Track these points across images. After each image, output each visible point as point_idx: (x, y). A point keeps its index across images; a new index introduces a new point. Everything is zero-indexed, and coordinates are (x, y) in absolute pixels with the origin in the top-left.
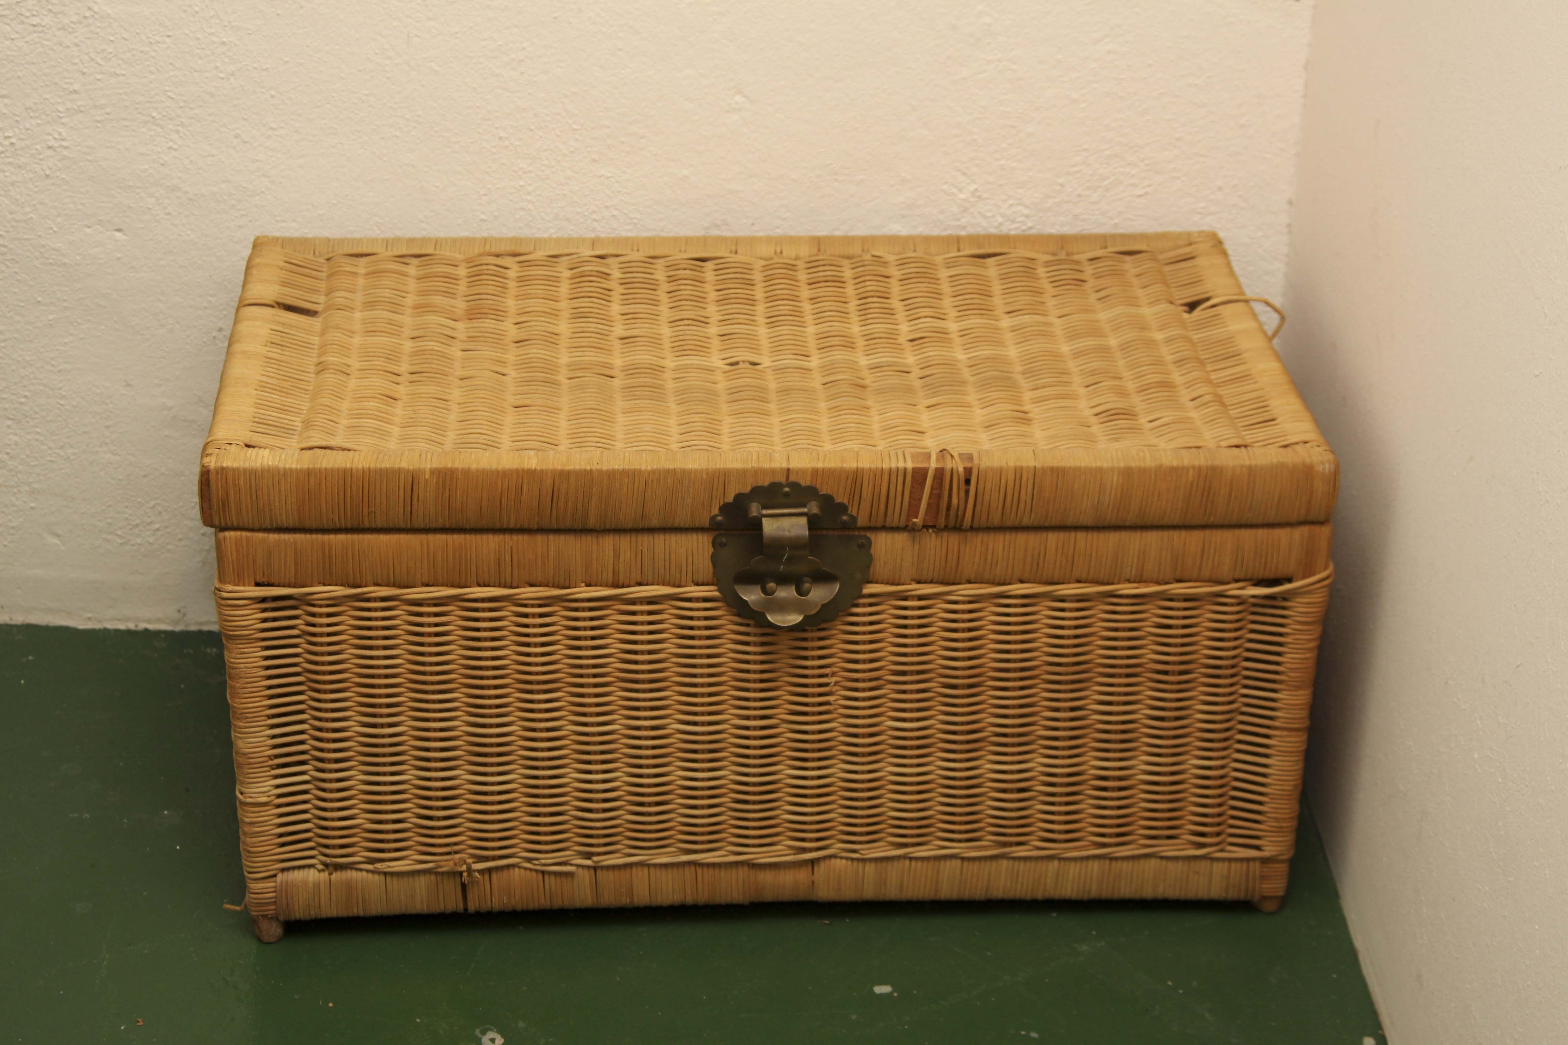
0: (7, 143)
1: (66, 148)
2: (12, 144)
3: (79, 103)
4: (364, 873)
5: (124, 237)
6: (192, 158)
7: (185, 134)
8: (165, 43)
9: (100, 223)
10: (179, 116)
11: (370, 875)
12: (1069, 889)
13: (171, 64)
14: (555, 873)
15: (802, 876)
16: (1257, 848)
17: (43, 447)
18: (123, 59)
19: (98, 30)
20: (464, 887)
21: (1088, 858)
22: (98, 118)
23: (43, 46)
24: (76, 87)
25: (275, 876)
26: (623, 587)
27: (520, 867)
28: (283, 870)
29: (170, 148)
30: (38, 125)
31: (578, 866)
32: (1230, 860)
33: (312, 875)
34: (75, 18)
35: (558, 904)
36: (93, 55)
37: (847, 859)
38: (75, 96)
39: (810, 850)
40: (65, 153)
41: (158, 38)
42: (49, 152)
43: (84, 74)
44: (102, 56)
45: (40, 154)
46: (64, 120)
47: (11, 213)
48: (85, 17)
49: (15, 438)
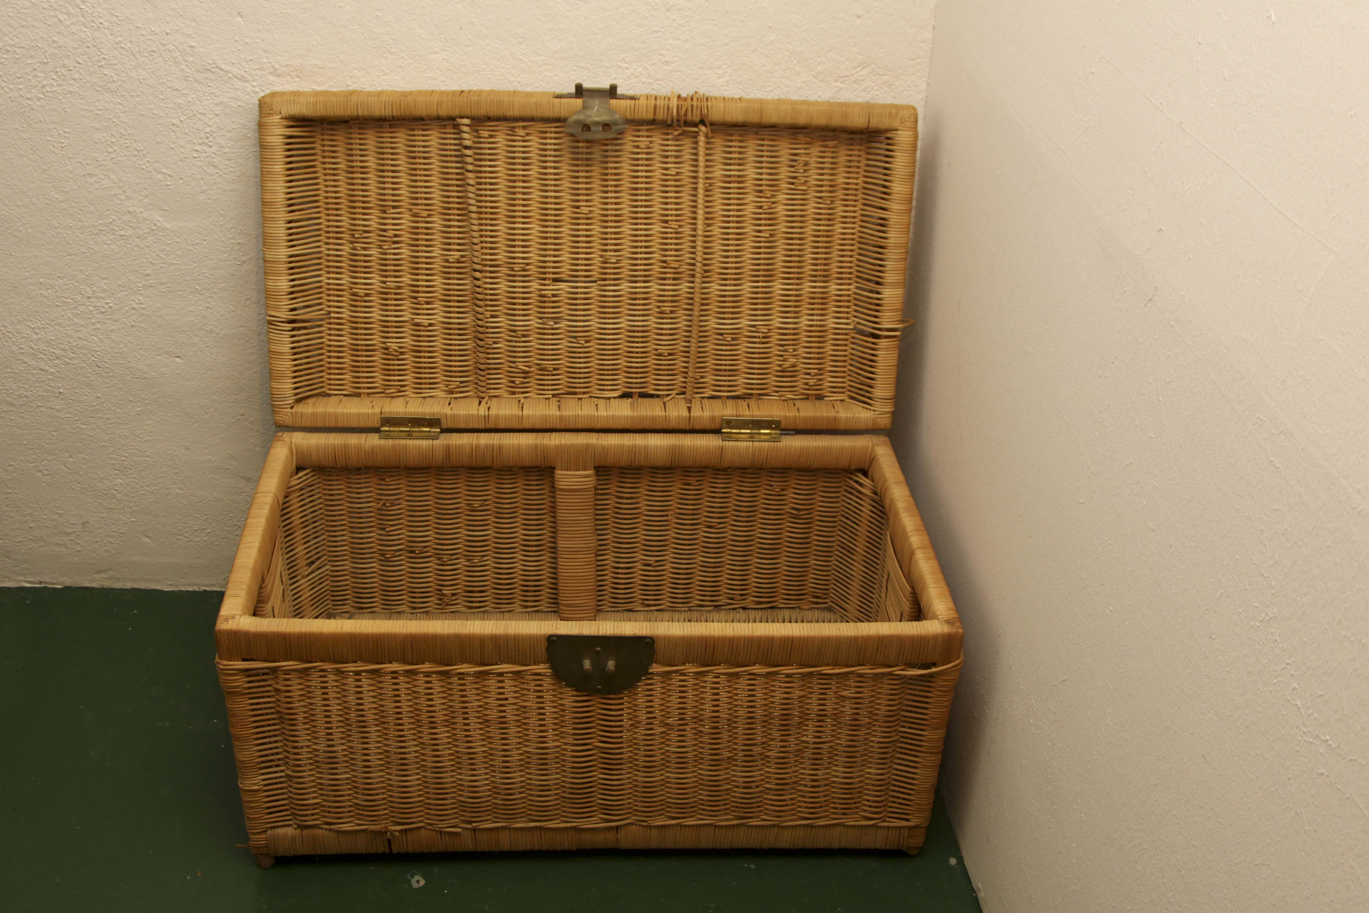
0: (107, 306)
1: (143, 308)
2: (110, 307)
3: (151, 281)
4: (324, 831)
5: (181, 361)
9: (166, 352)
10: (212, 288)
11: (328, 832)
12: (784, 843)
14: (449, 833)
15: (611, 836)
16: (907, 820)
17: (138, 486)
18: (176, 255)
19: (161, 237)
20: (389, 841)
21: (797, 826)
22: (163, 290)
23: (127, 248)
24: (148, 272)
25: (266, 831)
26: (487, 665)
27: (425, 829)
28: (271, 828)
29: (208, 307)
30: (126, 295)
31: (463, 828)
32: (888, 827)
33: (290, 831)
34: (146, 231)
35: (450, 849)
36: (158, 253)
37: (639, 825)
38: (148, 277)
39: (615, 821)
40: (143, 312)
41: (198, 241)
42: (133, 312)
43: (153, 264)
44: (163, 253)
45: (127, 312)
46: (141, 292)
47: (111, 348)
48: (153, 230)
49: (121, 481)
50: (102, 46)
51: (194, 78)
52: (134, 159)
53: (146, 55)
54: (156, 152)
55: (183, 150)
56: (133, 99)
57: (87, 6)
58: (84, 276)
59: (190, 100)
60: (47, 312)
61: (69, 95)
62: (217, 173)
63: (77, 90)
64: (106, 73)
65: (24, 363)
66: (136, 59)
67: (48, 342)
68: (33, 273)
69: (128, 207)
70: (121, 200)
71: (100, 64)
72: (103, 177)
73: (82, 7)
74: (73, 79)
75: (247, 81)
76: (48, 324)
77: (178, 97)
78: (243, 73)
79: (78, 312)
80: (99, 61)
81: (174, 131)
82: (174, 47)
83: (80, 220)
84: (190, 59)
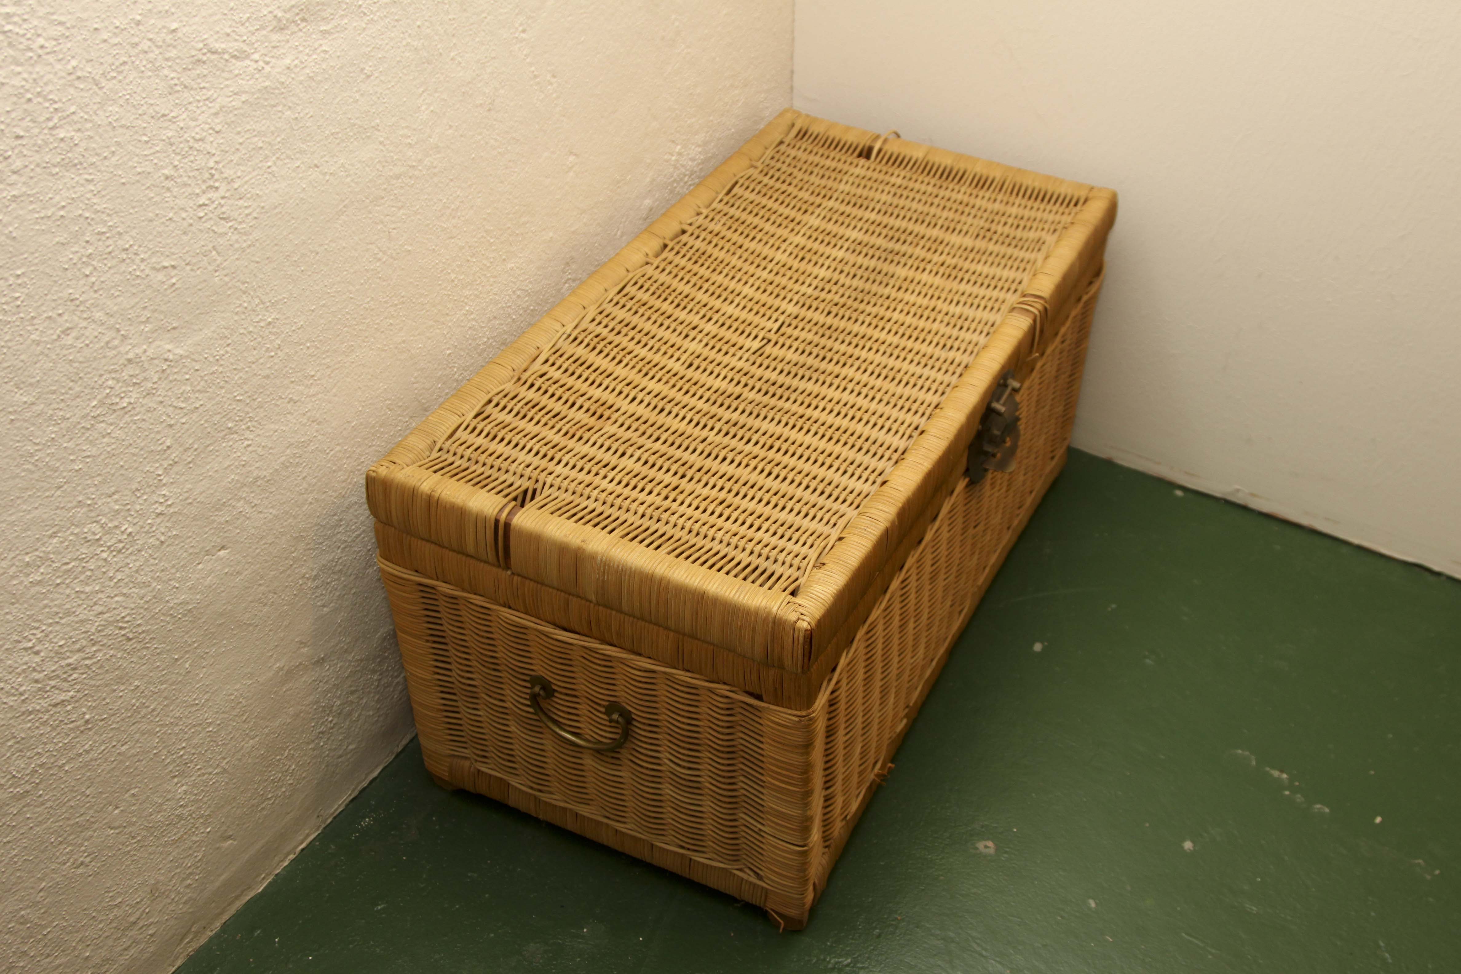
0: (124, 536)
1: (171, 505)
2: (129, 534)
3: (173, 456)
5: (227, 551)
6: (263, 444)
7: (254, 427)
8: (227, 352)
9: (207, 553)
10: (247, 413)
13: (235, 369)
17: (205, 777)
18: (199, 391)
19: (175, 376)
22: (189, 460)
23: (135, 422)
24: (168, 443)
29: (245, 447)
30: (145, 500)
34: (155, 378)
36: (175, 404)
38: (169, 452)
40: (172, 510)
41: (221, 352)
42: (159, 520)
43: (171, 426)
44: (182, 399)
45: (152, 527)
46: (164, 481)
47: (143, 598)
48: (163, 371)
50: (50, 87)
51: (182, 84)
52: (123, 267)
53: (114, 74)
54: (150, 237)
55: (184, 215)
56: (106, 163)
57: (15, 23)
58: (85, 509)
59: (182, 125)
60: (46, 606)
61: (14, 205)
62: (230, 227)
63: (24, 189)
64: (62, 136)
65: (31, 713)
66: (101, 88)
67: (57, 653)
68: (12, 555)
69: (127, 353)
70: (116, 347)
71: (51, 124)
72: (84, 324)
73: (8, 28)
74: (14, 172)
75: (247, 57)
76: (50, 625)
77: (166, 128)
78: (242, 45)
79: (89, 573)
80: (49, 119)
81: (168, 189)
82: (149, 43)
83: (64, 419)
84: (173, 53)
